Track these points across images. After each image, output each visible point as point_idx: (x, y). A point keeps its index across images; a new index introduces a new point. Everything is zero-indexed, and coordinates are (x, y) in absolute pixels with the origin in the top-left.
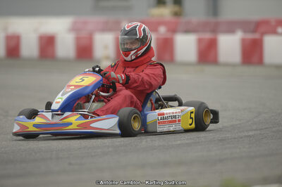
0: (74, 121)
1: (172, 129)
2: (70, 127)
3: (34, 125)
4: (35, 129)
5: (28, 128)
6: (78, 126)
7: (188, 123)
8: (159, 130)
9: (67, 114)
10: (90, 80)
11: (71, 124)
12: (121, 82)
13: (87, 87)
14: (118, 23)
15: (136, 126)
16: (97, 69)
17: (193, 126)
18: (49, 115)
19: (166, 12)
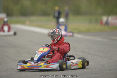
0: (43, 65)
1: (75, 68)
2: (41, 67)
3: (27, 66)
4: (27, 68)
5: (25, 67)
6: (44, 67)
7: (80, 66)
8: (72, 68)
9: (39, 62)
10: (46, 49)
11: (42, 66)
12: (57, 50)
13: (45, 52)
15: (64, 67)
16: (47, 45)
17: (82, 66)
18: (32, 63)
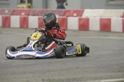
14: (4, 10)
19: (25, 6)
